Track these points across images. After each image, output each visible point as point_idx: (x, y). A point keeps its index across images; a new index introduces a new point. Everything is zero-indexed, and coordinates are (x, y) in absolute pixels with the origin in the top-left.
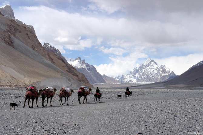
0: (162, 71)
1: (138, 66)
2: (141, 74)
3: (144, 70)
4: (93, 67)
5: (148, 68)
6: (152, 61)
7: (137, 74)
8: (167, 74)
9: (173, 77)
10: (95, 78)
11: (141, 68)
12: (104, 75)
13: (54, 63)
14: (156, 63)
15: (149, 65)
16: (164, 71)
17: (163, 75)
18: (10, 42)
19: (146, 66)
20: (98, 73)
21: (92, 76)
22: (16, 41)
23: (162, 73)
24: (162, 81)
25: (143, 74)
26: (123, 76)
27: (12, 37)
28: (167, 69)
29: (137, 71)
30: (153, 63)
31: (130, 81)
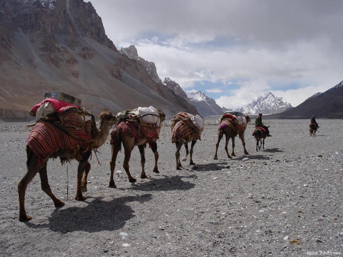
0: (279, 103)
1: (256, 99)
2: (259, 106)
3: (262, 102)
4: (212, 100)
5: (266, 100)
6: (270, 93)
7: (256, 106)
8: (284, 106)
9: (289, 108)
10: (214, 111)
11: (259, 100)
12: (224, 107)
13: (163, 95)
14: (273, 96)
15: (266, 98)
16: (281, 103)
17: (280, 107)
18: (118, 76)
19: (264, 99)
20: (217, 105)
21: (212, 108)
22: (125, 74)
23: (280, 105)
24: (279, 113)
25: (261, 106)
26: (242, 108)
27: (121, 70)
28: (284, 101)
29: (255, 103)
30: (270, 95)
31: (249, 113)
